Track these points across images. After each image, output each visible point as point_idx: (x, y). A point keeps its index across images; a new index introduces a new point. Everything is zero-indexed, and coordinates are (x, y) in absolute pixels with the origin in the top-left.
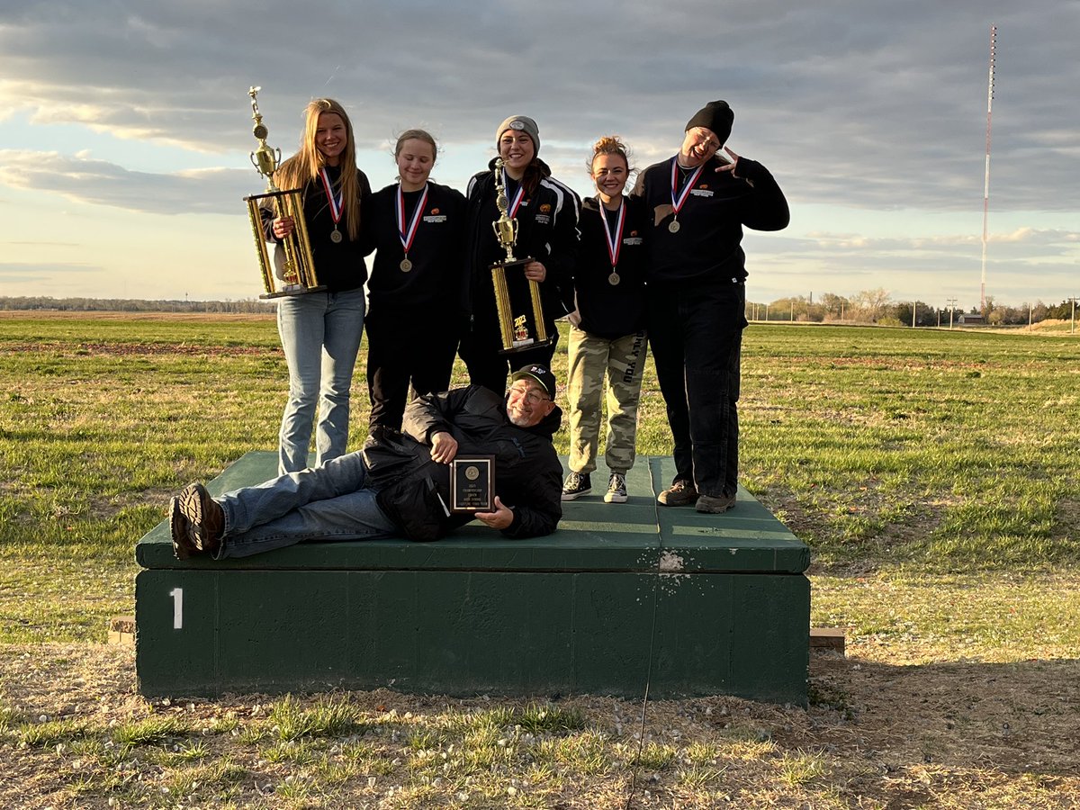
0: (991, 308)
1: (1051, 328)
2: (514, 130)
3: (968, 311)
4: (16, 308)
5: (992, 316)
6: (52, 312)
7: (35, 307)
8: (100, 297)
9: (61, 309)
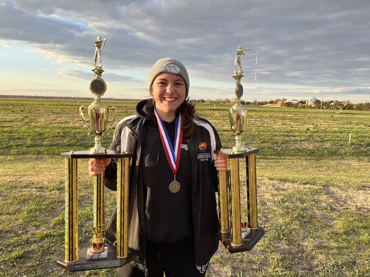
0: (256, 102)
1: (269, 106)
2: (170, 73)
3: (251, 102)
4: (64, 99)
5: (256, 103)
6: (72, 100)
7: (68, 99)
8: (81, 97)
9: (73, 99)
